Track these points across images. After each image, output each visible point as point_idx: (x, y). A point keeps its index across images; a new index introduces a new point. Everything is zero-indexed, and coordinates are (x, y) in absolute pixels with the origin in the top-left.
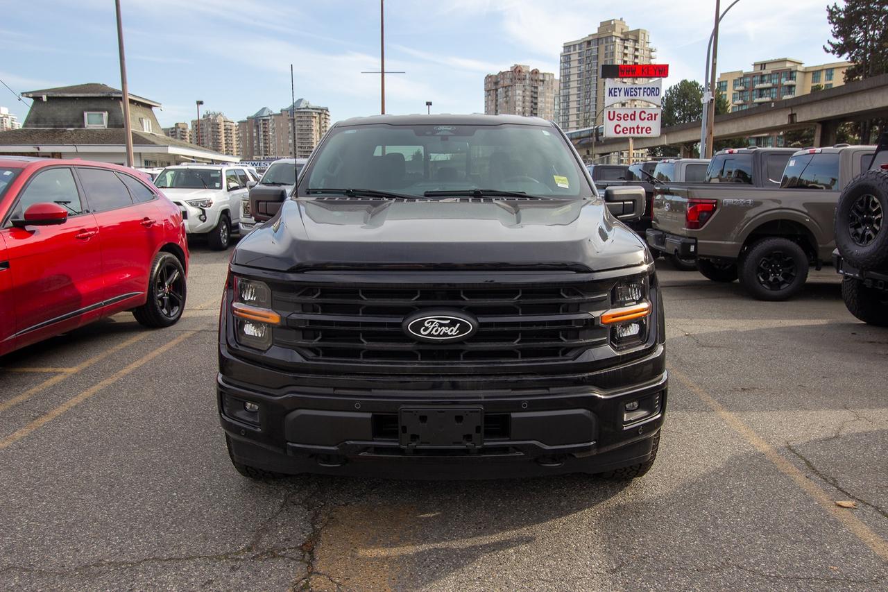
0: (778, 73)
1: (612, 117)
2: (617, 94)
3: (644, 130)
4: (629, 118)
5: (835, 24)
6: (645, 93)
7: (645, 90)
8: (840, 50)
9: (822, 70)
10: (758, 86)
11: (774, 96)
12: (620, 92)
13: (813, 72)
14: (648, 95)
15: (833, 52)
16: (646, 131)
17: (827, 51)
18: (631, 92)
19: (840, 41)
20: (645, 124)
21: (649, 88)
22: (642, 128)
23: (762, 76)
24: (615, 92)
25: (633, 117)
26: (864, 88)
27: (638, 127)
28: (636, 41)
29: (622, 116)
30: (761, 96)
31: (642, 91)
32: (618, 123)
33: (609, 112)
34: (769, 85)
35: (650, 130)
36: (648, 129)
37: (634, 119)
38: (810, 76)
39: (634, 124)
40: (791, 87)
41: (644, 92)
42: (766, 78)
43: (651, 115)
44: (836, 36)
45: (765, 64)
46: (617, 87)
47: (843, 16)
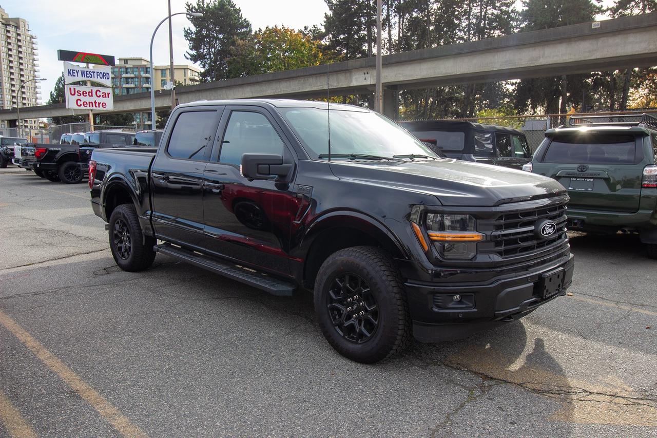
0: (137, 68)
1: (73, 93)
2: (76, 74)
3: (101, 105)
4: (87, 95)
5: (190, 40)
6: (99, 76)
7: (98, 74)
8: (194, 59)
9: (167, 69)
10: (124, 75)
11: (137, 83)
12: (77, 73)
13: (161, 69)
14: (101, 78)
15: (191, 59)
16: (103, 105)
17: (187, 59)
18: (87, 74)
19: (194, 52)
20: (101, 100)
21: (101, 73)
22: (99, 104)
23: (127, 69)
24: (73, 73)
25: (90, 94)
26: (222, 86)
27: (95, 102)
28: (17, 27)
29: (81, 93)
30: (127, 83)
31: (95, 74)
32: (79, 98)
33: (70, 89)
34: (132, 75)
35: (106, 105)
36: (104, 105)
37: (92, 96)
38: (159, 72)
39: (92, 99)
40: (147, 78)
41: (97, 75)
42: (129, 70)
43: (105, 94)
44: (191, 49)
45: (127, 60)
46: (75, 69)
47: (194, 37)
